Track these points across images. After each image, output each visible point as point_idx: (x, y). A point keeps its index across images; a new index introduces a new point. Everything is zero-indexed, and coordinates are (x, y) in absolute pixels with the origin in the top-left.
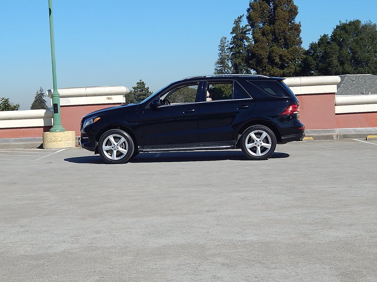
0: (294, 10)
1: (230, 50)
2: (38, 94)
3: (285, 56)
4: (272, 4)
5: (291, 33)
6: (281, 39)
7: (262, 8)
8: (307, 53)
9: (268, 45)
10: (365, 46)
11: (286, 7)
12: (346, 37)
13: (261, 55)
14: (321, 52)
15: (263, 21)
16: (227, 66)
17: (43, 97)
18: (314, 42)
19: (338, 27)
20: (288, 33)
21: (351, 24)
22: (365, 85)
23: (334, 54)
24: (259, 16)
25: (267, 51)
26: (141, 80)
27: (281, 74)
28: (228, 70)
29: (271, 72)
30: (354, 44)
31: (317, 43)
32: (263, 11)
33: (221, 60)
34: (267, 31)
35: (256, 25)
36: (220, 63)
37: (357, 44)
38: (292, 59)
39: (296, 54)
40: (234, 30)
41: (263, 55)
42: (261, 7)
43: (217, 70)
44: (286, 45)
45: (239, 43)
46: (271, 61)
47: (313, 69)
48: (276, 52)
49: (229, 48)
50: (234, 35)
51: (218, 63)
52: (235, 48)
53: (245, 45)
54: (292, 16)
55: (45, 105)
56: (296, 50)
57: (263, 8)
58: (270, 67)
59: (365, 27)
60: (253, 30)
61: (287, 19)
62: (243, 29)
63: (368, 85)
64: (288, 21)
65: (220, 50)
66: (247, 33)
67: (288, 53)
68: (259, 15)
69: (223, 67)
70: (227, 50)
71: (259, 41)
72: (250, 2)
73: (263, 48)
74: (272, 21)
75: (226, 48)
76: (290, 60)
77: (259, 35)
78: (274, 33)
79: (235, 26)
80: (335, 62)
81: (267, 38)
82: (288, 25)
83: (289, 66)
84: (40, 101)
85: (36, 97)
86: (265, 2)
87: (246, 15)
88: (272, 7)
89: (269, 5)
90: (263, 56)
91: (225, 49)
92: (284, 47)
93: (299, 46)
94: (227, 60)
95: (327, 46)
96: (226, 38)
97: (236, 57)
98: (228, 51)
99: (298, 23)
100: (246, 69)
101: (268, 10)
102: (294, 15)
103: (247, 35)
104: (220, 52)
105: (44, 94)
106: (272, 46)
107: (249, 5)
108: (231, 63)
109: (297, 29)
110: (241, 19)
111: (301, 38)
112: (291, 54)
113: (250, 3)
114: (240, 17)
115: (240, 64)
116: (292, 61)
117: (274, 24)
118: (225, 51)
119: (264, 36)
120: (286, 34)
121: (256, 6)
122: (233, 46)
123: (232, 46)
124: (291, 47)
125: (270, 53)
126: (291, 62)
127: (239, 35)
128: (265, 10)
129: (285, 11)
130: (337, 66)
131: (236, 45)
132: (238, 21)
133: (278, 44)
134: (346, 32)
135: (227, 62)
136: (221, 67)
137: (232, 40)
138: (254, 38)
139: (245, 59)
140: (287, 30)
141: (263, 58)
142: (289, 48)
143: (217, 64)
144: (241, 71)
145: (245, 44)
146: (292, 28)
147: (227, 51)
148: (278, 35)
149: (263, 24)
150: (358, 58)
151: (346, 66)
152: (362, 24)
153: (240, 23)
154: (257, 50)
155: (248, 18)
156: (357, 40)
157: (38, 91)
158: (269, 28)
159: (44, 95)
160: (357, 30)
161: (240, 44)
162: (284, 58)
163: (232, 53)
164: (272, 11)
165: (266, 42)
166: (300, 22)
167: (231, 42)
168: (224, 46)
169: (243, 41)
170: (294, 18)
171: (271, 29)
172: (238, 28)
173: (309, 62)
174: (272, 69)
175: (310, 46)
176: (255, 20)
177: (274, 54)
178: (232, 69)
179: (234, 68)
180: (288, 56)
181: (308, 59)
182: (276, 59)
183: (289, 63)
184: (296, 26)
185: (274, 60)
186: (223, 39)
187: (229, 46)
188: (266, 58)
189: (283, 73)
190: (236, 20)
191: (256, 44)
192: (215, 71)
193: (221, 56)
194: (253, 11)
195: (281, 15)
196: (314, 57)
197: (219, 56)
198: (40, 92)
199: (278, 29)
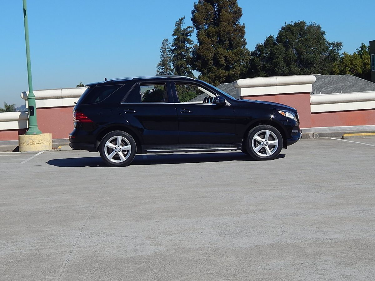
0: (238, 11)
1: (172, 52)
3: (231, 58)
4: (216, 6)
5: (235, 34)
6: (225, 41)
7: (206, 10)
8: (254, 54)
9: (213, 46)
10: (311, 47)
11: (230, 9)
12: (292, 38)
13: (206, 57)
14: (267, 53)
15: (208, 22)
16: (169, 68)
18: (260, 44)
19: (283, 28)
20: (233, 35)
21: (296, 25)
22: (316, 85)
23: (280, 55)
24: (204, 18)
25: (212, 53)
26: (81, 83)
27: (226, 75)
28: (170, 72)
29: (216, 74)
30: (300, 45)
31: (263, 44)
32: (208, 13)
33: (163, 62)
34: (212, 33)
35: (201, 27)
36: (162, 65)
37: (303, 44)
38: (237, 60)
39: (241, 55)
40: (176, 32)
41: (209, 57)
43: (159, 71)
44: (231, 47)
46: (217, 63)
47: (260, 70)
48: (221, 53)
49: (171, 50)
50: (176, 37)
51: (160, 65)
52: (177, 50)
53: (186, 47)
54: (236, 17)
56: (241, 52)
57: (208, 10)
58: (216, 68)
59: (310, 28)
60: (198, 32)
61: (231, 21)
63: (318, 85)
64: (233, 23)
65: (162, 52)
66: (188, 35)
67: (233, 54)
68: (204, 17)
69: (165, 69)
70: (169, 52)
71: (205, 42)
72: (194, 3)
73: (208, 50)
74: (216, 22)
75: (168, 50)
77: (204, 37)
78: (219, 34)
79: (176, 28)
80: (282, 63)
81: (212, 39)
82: (232, 26)
83: (234, 67)
86: (210, 4)
88: (216, 9)
89: (214, 7)
90: (209, 58)
91: (167, 51)
92: (229, 49)
93: (243, 48)
94: (169, 62)
95: (273, 47)
96: (167, 40)
97: (178, 59)
98: (170, 53)
99: (242, 25)
100: (188, 71)
101: (212, 12)
102: (238, 17)
103: (188, 37)
104: (162, 54)
106: (217, 47)
107: (194, 7)
108: (173, 65)
109: (241, 31)
110: (183, 21)
111: (246, 39)
112: (236, 55)
113: (195, 5)
114: (181, 19)
115: (182, 66)
117: (218, 25)
118: (167, 53)
120: (231, 35)
121: (200, 7)
122: (175, 49)
123: (173, 48)
124: (236, 49)
125: (215, 55)
126: (236, 63)
127: (180, 37)
128: (209, 11)
129: (229, 13)
130: (283, 67)
131: (178, 47)
132: (179, 23)
133: (223, 46)
134: (292, 33)
135: (169, 64)
136: (163, 69)
137: (174, 42)
138: (199, 39)
139: (191, 61)
140: (232, 32)
141: (209, 60)
142: (234, 50)
144: (183, 73)
145: (186, 46)
146: (237, 29)
147: (169, 53)
148: (223, 36)
149: (207, 26)
150: (304, 58)
151: (292, 66)
152: (307, 25)
153: (181, 25)
154: (203, 51)
155: (192, 19)
156: (302, 41)
158: (214, 29)
160: (302, 31)
161: (182, 46)
162: (229, 60)
163: (174, 55)
164: (217, 13)
165: (211, 43)
166: (244, 24)
167: (173, 43)
168: (165, 48)
169: (184, 43)
170: (238, 20)
171: (216, 31)
172: (179, 30)
173: (255, 63)
174: (218, 71)
175: (256, 48)
176: (199, 22)
177: (220, 56)
178: (174, 71)
179: (175, 70)
180: (233, 57)
181: (254, 60)
182: (222, 60)
183: (234, 65)
184: (241, 28)
185: (219, 61)
186: (165, 41)
187: (171, 48)
188: (211, 60)
189: (229, 74)
190: (177, 22)
191: (201, 45)
192: (157, 73)
193: (163, 58)
194: (198, 13)
195: (225, 16)
196: (260, 58)
197: (161, 58)
199: (223, 31)
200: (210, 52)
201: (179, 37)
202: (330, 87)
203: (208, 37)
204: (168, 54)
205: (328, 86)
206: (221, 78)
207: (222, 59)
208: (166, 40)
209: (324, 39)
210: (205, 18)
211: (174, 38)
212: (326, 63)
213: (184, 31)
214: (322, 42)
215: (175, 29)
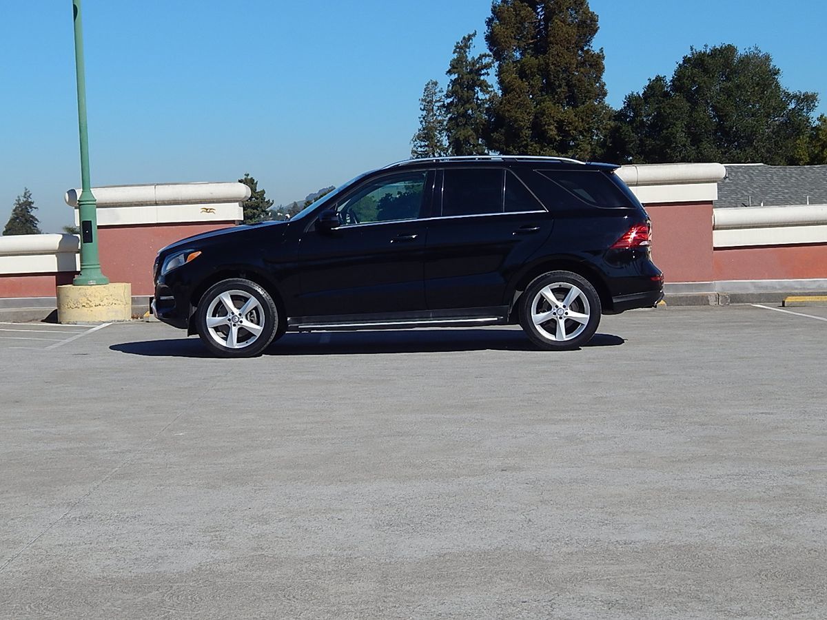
0: (589, 21)
1: (445, 109)
2: (20, 205)
4: (541, 9)
5: (582, 73)
6: (560, 86)
7: (519, 18)
8: (620, 116)
9: (531, 99)
10: (747, 102)
11: (571, 16)
12: (705, 83)
13: (516, 120)
14: (650, 115)
15: (523, 45)
16: (438, 144)
17: (30, 210)
18: (635, 93)
19: (686, 60)
20: (576, 74)
21: (715, 53)
22: (751, 187)
23: (677, 119)
24: (512, 35)
25: (530, 113)
26: (248, 175)
28: (440, 154)
30: (723, 97)
31: (641, 95)
32: (522, 24)
33: (426, 131)
34: (530, 68)
35: (507, 55)
36: (423, 137)
37: (729, 96)
38: (585, 130)
39: (594, 118)
40: (455, 67)
41: (522, 121)
42: (517, 15)
43: (416, 152)
44: (573, 100)
45: (466, 94)
46: (539, 134)
47: (632, 152)
48: (550, 114)
49: (444, 104)
50: (454, 77)
51: (419, 137)
52: (457, 105)
53: (477, 99)
54: (585, 35)
55: (35, 227)
56: (594, 111)
57: (522, 18)
58: (537, 147)
59: (746, 61)
60: (500, 66)
61: (574, 42)
62: (474, 65)
63: (756, 188)
64: (577, 47)
65: (423, 110)
66: (483, 72)
67: (575, 116)
68: (513, 33)
69: (429, 147)
70: (438, 109)
71: (514, 89)
72: (493, 3)
73: (519, 105)
74: (540, 47)
75: (436, 104)
76: (581, 133)
77: (512, 76)
78: (544, 72)
79: (456, 57)
80: (681, 137)
81: (529, 83)
82: (576, 54)
83: (578, 145)
84: (23, 219)
85: (14, 211)
86: (527, 5)
87: (485, 33)
88: (541, 16)
89: (535, 11)
90: (522, 123)
91: (435, 108)
92: (568, 104)
93: (600, 102)
94: (438, 131)
95: (664, 101)
96: (436, 84)
97: (458, 125)
98: (441, 112)
99: (598, 51)
101: (532, 23)
102: (590, 34)
103: (482, 78)
104: (425, 113)
105: (33, 203)
106: (541, 101)
107: (492, 10)
108: (447, 137)
109: (595, 65)
110: (471, 42)
111: (605, 84)
112: (583, 119)
113: (494, 7)
114: (467, 37)
115: (467, 141)
116: (585, 134)
117: (544, 53)
118: (435, 112)
119: (524, 80)
120: (573, 74)
121: (506, 12)
122: (453, 101)
123: (449, 102)
124: (583, 104)
125: (536, 117)
126: (583, 136)
127: (465, 77)
128: (525, 21)
129: (569, 25)
130: (684, 146)
131: (459, 100)
132: (463, 46)
133: (554, 97)
134: (706, 71)
135: (439, 136)
136: (425, 146)
137: (450, 88)
138: (501, 82)
139: (482, 129)
140: (575, 66)
141: (521, 128)
142: (578, 107)
143: (416, 140)
145: (478, 97)
146: (586, 61)
147: (439, 111)
148: (554, 77)
149: (520, 53)
150: (731, 128)
151: (705, 145)
152: (739, 54)
153: (468, 50)
154: (509, 108)
155: (488, 38)
156: (728, 89)
157: (19, 197)
158: (534, 61)
159: (33, 205)
160: (728, 68)
161: (467, 97)
162: (567, 128)
163: (449, 115)
164: (542, 25)
165: (529, 91)
166: (601, 50)
167: (448, 91)
168: (431, 101)
169: (473, 90)
170: (589, 41)
171: (539, 65)
172: (462, 62)
173: (622, 137)
174: (542, 152)
175: (625, 102)
176: (503, 44)
177: (546, 119)
178: (449, 151)
179: (453, 149)
180: (577, 124)
181: (621, 131)
182: (550, 130)
183: (577, 140)
184: (594, 58)
185: (545, 131)
186: (430, 86)
187: (444, 102)
188: (528, 128)
190: (458, 43)
191: (506, 96)
192: (411, 156)
193: (425, 122)
194: (500, 24)
195: (560, 33)
196: (635, 125)
197: (421, 122)
198: (25, 199)
199: (555, 64)
200: (526, 112)
201: (462, 78)
202: (784, 193)
203: (521, 78)
204: (437, 114)
205: (780, 189)
207: (552, 127)
208: (432, 84)
209: (777, 86)
210: (515, 35)
211: (451, 80)
212: (781, 138)
213: (473, 63)
214: (772, 92)
215: (454, 60)
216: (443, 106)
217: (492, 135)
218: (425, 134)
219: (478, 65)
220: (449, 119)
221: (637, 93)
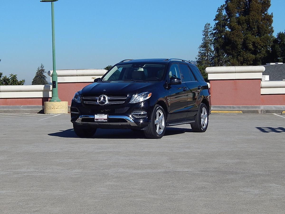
0: (267, 2)
1: (213, 35)
2: (39, 71)
5: (263, 23)
6: (254, 28)
7: (238, 0)
8: (275, 41)
9: (243, 33)
13: (236, 41)
15: (239, 11)
16: (210, 49)
17: (43, 73)
18: (281, 32)
20: (261, 23)
24: (235, 7)
25: (242, 39)
27: (253, 59)
28: (210, 53)
29: (245, 57)
31: (284, 33)
33: (205, 44)
34: (242, 21)
35: (233, 15)
36: (204, 47)
38: (264, 46)
39: (268, 41)
40: (217, 18)
43: (200, 53)
44: (259, 33)
48: (250, 39)
49: (212, 33)
50: (217, 22)
51: (202, 46)
52: (218, 33)
54: (265, 7)
55: (45, 80)
56: (268, 39)
58: (244, 52)
61: (260, 10)
64: (262, 12)
67: (260, 40)
68: (236, 6)
69: (206, 51)
70: (210, 35)
71: (235, 29)
73: (237, 36)
74: (247, 12)
75: (209, 33)
76: (262, 47)
77: (235, 24)
78: (248, 22)
79: (218, 14)
81: (242, 27)
82: (261, 15)
84: (40, 77)
85: (37, 73)
90: (238, 43)
91: (209, 34)
92: (258, 35)
93: (271, 35)
94: (210, 44)
96: (209, 24)
97: (218, 42)
98: (211, 36)
99: (271, 14)
102: (267, 7)
104: (204, 36)
105: (44, 70)
106: (247, 34)
108: (213, 47)
109: (269, 20)
111: (273, 27)
112: (263, 42)
114: (222, 5)
117: (248, 14)
118: (209, 36)
119: (240, 25)
120: (259, 23)
122: (216, 32)
123: (214, 32)
124: (263, 35)
125: (244, 40)
127: (221, 22)
129: (259, 3)
131: (219, 31)
132: (220, 10)
133: (252, 32)
135: (210, 46)
136: (204, 50)
137: (215, 26)
140: (261, 20)
142: (261, 36)
143: (200, 48)
145: (227, 30)
146: (265, 18)
147: (210, 36)
148: (252, 24)
149: (239, 14)
153: (223, 11)
154: (233, 37)
158: (243, 18)
159: (44, 71)
161: (222, 30)
162: (257, 45)
164: (248, 3)
165: (242, 30)
166: (272, 14)
167: (214, 28)
168: (207, 32)
169: (224, 27)
170: (267, 10)
171: (246, 19)
172: (220, 16)
173: (276, 49)
174: (246, 54)
175: (277, 36)
176: (232, 11)
177: (248, 41)
178: (214, 53)
179: (216, 51)
180: (261, 43)
181: (275, 47)
182: (250, 45)
183: (261, 50)
184: (269, 17)
185: (247, 46)
187: (212, 32)
188: (241, 45)
189: (256, 58)
190: (219, 8)
191: (232, 32)
192: (198, 54)
193: (205, 40)
194: (231, 3)
195: (255, 7)
196: (281, 45)
197: (203, 40)
198: (41, 68)
199: (252, 19)
200: (240, 38)
203: (238, 24)
206: (249, 61)
207: (251, 44)
208: (208, 24)
210: (236, 7)
211: (216, 23)
213: (225, 16)
215: (217, 15)
216: (212, 34)
217: (226, 47)
218: (204, 45)
219: (227, 17)
220: (215, 39)
221: (282, 32)
